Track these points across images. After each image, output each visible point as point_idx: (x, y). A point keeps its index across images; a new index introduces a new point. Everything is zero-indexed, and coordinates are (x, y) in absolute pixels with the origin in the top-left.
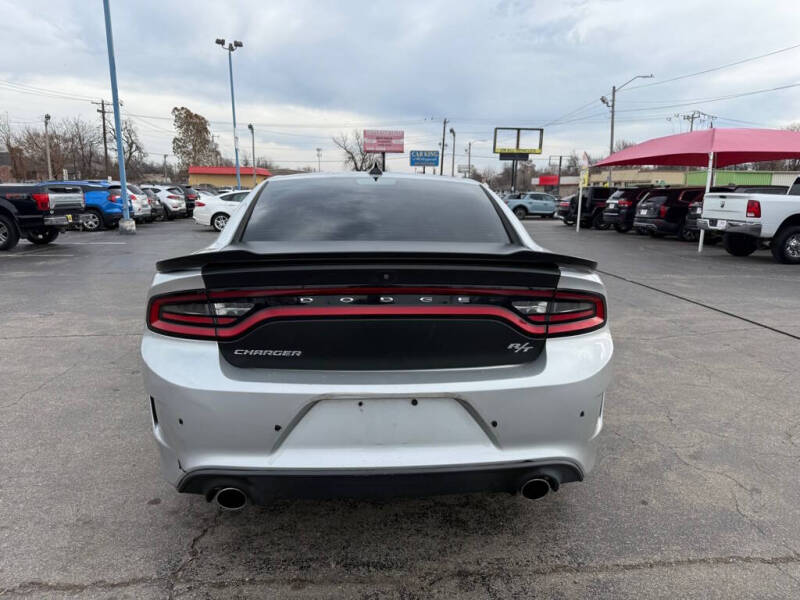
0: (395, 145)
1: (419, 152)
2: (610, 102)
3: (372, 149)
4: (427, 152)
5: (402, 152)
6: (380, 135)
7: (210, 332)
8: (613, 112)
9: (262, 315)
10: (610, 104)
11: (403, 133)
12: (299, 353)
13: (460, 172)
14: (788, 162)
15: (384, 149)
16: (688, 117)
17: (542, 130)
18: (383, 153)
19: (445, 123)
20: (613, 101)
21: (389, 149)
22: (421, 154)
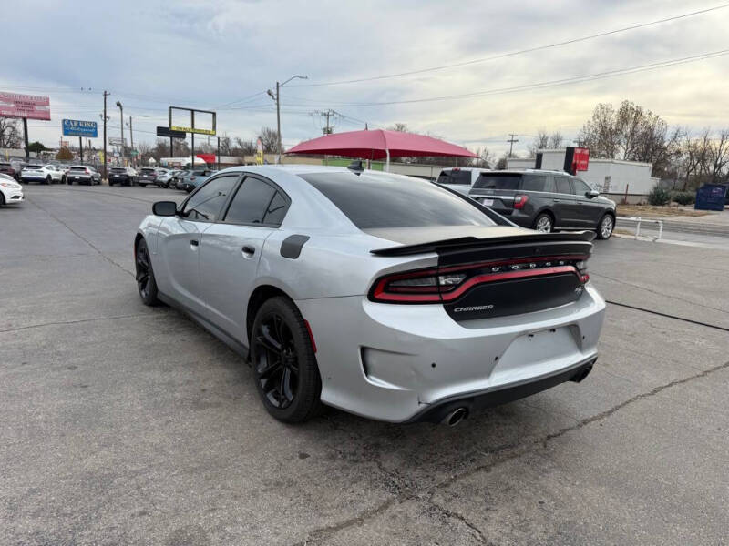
0: (40, 112)
1: (73, 121)
2: (275, 95)
3: (10, 113)
4: (83, 123)
5: (49, 120)
6: (18, 99)
7: (436, 297)
8: (278, 104)
9: (471, 282)
10: (275, 97)
11: (48, 99)
12: (491, 307)
13: (111, 144)
14: (404, 159)
15: (25, 115)
16: (325, 115)
17: (214, 114)
18: (25, 120)
19: (105, 95)
20: (278, 94)
21: (31, 115)
22: (76, 124)
